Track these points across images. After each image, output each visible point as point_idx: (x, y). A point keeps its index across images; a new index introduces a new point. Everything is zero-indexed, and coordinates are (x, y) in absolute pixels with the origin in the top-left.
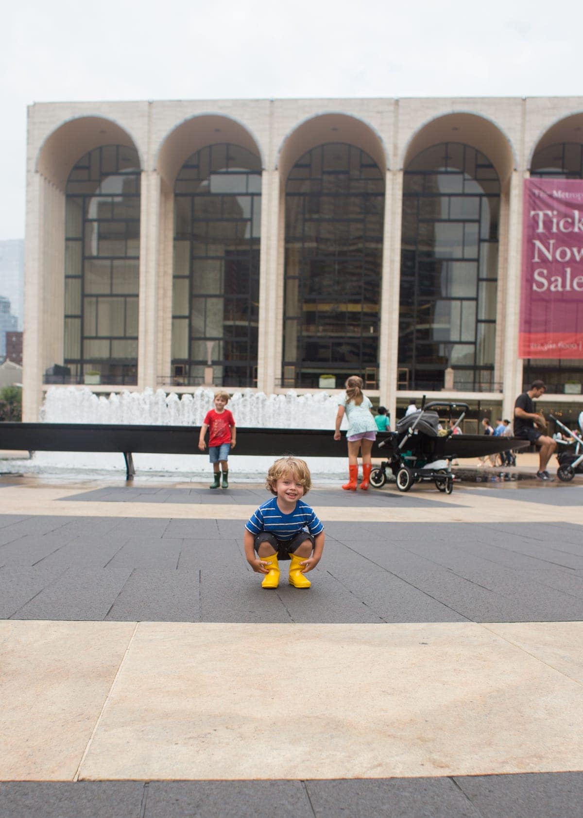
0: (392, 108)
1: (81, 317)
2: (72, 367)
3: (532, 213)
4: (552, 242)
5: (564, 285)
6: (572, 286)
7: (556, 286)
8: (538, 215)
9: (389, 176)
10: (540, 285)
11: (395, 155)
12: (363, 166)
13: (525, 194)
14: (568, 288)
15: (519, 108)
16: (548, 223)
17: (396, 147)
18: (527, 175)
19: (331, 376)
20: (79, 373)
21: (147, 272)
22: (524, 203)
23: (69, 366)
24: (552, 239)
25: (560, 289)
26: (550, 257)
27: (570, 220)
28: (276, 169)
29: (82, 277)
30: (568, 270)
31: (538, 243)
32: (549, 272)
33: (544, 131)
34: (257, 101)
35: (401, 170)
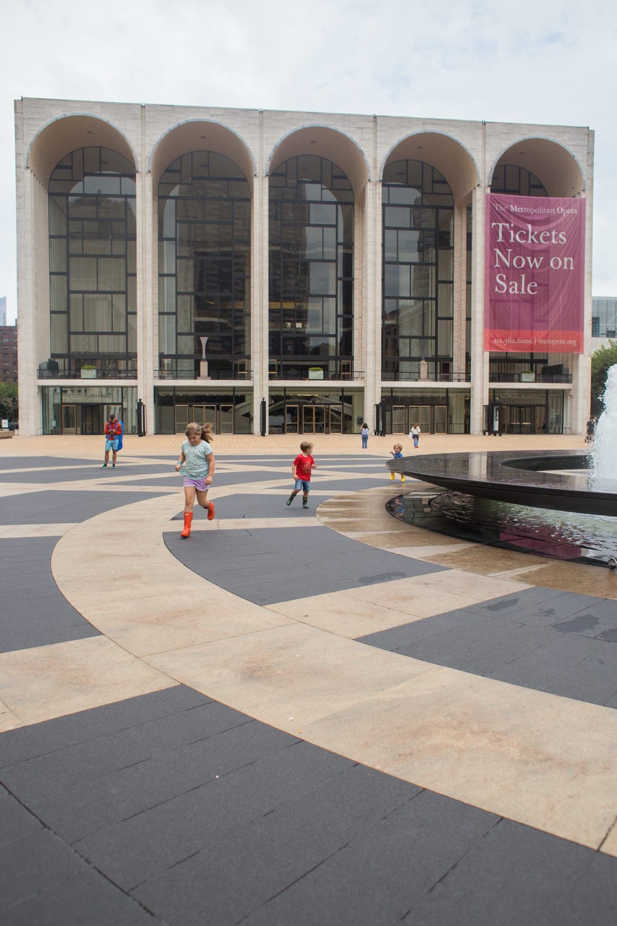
0: (371, 125)
1: (67, 312)
2: (60, 362)
3: (494, 224)
4: (509, 250)
5: (519, 290)
6: (526, 290)
7: (513, 290)
8: (498, 226)
9: (369, 188)
10: (501, 288)
11: (375, 168)
12: (334, 177)
13: (487, 207)
14: (523, 292)
15: (481, 131)
16: (506, 235)
17: (375, 160)
18: (488, 191)
19: (319, 368)
20: (67, 368)
21: (144, 269)
22: (486, 214)
23: (56, 360)
24: (511, 249)
25: (516, 292)
26: (508, 264)
27: (525, 233)
28: (267, 176)
29: (67, 274)
30: (523, 276)
31: (498, 251)
32: (507, 277)
33: (502, 153)
34: (247, 110)
35: (380, 181)
